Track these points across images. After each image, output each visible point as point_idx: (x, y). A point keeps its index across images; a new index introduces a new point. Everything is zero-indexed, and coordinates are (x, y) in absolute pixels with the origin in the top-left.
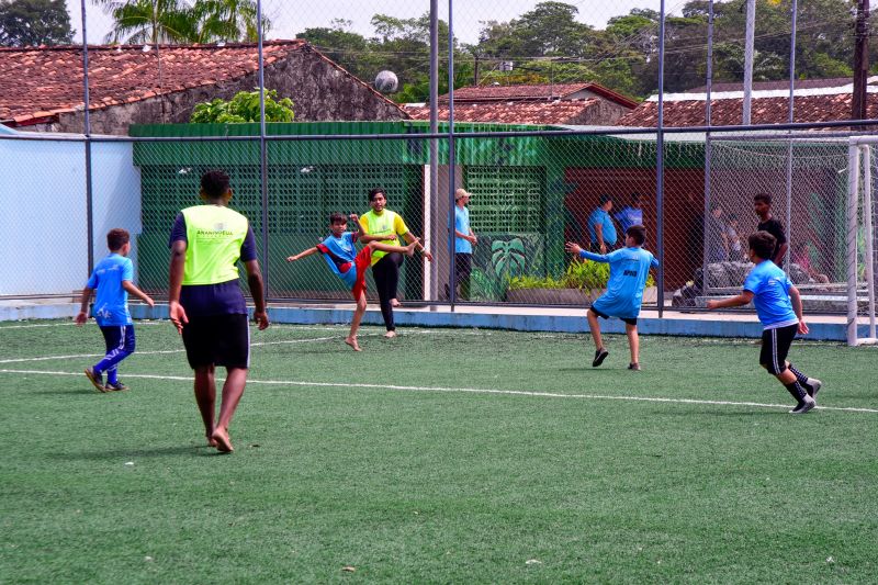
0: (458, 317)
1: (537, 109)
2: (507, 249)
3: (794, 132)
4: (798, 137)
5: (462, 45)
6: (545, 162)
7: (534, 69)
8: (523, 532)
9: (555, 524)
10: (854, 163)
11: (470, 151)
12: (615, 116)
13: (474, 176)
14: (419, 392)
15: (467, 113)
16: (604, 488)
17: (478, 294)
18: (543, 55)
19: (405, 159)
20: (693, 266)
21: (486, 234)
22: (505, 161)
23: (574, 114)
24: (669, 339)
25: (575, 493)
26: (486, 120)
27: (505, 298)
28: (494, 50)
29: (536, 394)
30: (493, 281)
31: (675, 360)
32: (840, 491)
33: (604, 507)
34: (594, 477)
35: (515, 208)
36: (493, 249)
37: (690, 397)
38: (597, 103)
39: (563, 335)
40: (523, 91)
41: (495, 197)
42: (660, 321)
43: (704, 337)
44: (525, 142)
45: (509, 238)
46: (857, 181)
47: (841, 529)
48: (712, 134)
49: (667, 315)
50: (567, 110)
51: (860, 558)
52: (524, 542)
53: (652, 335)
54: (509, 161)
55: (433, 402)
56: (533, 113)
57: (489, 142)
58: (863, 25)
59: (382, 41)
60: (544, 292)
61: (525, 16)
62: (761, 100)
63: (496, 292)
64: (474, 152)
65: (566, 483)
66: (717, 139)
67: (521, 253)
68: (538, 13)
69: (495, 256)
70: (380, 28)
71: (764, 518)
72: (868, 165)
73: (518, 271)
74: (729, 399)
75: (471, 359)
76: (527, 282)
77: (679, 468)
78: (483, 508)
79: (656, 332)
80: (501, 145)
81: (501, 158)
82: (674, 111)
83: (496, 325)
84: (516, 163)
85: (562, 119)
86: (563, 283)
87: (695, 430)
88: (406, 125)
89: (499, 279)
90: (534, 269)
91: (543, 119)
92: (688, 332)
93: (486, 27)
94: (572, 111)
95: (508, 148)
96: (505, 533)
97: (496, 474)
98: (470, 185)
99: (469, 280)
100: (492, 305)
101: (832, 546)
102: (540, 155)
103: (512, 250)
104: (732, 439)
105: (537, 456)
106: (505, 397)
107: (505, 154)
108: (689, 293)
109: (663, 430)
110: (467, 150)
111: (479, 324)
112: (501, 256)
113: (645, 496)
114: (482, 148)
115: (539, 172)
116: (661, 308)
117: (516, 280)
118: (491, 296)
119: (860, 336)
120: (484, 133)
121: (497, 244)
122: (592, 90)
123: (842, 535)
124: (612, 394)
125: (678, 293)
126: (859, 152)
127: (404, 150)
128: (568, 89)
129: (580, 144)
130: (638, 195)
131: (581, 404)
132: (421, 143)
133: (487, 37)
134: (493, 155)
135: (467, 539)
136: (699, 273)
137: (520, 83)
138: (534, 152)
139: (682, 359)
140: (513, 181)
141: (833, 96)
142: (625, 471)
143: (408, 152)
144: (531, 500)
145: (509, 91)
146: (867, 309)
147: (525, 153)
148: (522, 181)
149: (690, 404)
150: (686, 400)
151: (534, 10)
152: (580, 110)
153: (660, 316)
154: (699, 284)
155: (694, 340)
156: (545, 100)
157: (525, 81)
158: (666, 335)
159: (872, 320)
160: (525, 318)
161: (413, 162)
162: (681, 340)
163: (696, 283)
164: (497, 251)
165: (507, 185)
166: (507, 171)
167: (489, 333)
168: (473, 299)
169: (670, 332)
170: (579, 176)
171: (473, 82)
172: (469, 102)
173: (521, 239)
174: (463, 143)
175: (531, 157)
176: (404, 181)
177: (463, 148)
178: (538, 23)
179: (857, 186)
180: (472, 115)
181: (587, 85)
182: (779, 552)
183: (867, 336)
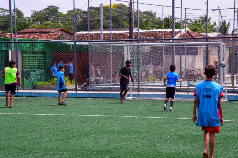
0: (19, 93)
1: (45, 35)
2: (35, 74)
3: (112, 42)
4: (113, 44)
5: (26, 17)
6: (46, 50)
7: (46, 24)
8: (25, 153)
9: (35, 151)
10: (125, 51)
11: (23, 47)
12: (68, 38)
13: (25, 54)
14: (3, 115)
15: (26, 36)
16: (51, 140)
17: (27, 87)
18: (49, 20)
19: (4, 49)
20: (86, 78)
21: (29, 70)
22: (34, 50)
23: (56, 37)
24: (78, 99)
25: (43, 142)
26: (31, 38)
27: (35, 88)
28: (35, 18)
29: (38, 114)
30: (31, 83)
31: (79, 104)
32: (114, 138)
33: (50, 146)
34: (49, 137)
35: (37, 63)
36: (31, 74)
37: (81, 114)
38: (62, 34)
39: (49, 98)
40: (43, 30)
41: (31, 60)
42: (76, 93)
43: (88, 98)
44: (39, 44)
45: (35, 71)
46: (126, 56)
47: (113, 148)
48: (90, 43)
49: (78, 92)
50: (54, 35)
51: (116, 156)
52: (25, 156)
53: (74, 97)
54: (35, 50)
55: (7, 118)
56: (44, 37)
57: (29, 44)
58: (131, 14)
59: (2, 15)
60: (45, 86)
61: (44, 9)
62: (106, 34)
63: (32, 86)
64: (24, 47)
65: (41, 139)
66: (92, 44)
67: (39, 75)
68: (48, 8)
69: (31, 76)
70: (2, 12)
71: (93, 146)
72: (129, 51)
73: (38, 80)
74: (91, 114)
75: (21, 105)
76: (40, 83)
77: (74, 134)
78: (15, 147)
79: (75, 96)
80: (32, 45)
81: (32, 49)
82: (84, 36)
83: (30, 95)
84: (37, 50)
85: (53, 38)
86: (51, 83)
87: (80, 123)
88: (4, 39)
89: (33, 83)
90: (43, 80)
91: (47, 38)
92: (84, 96)
93: (33, 12)
94: (56, 36)
95: (35, 46)
96: (20, 154)
97: (21, 137)
98: (24, 56)
99: (24, 83)
100: (31, 90)
101: (109, 153)
102: (44, 48)
103: (36, 74)
104: (89, 125)
105: (34, 132)
106: (29, 116)
107: (34, 48)
108: (85, 86)
109: (71, 123)
110: (22, 47)
111: (26, 95)
112: (33, 76)
113: (62, 142)
114: (27, 46)
115: (44, 53)
116: (76, 90)
117: (37, 83)
118: (30, 87)
119: (128, 97)
120: (27, 41)
121: (32, 73)
122: (62, 30)
123: (112, 150)
124: (60, 114)
125: (82, 86)
126: (126, 48)
127: (4, 46)
128: (55, 30)
129: (55, 45)
130: (73, 59)
131: (50, 117)
132: (9, 44)
133: (33, 15)
134: (30, 48)
135: (8, 156)
136: (88, 80)
137: (42, 28)
138: (42, 47)
139: (81, 104)
140: (36, 55)
141: (125, 33)
142: (58, 135)
143: (5, 46)
144: (30, 144)
145: (39, 30)
146: (130, 89)
147: (39, 47)
148: (39, 55)
149: (80, 116)
150: (80, 115)
151: (47, 8)
152: (58, 35)
153: (76, 92)
154: (88, 83)
155: (85, 99)
156: (48, 33)
157: (44, 27)
158: (78, 97)
159: (131, 92)
160: (39, 93)
161: (7, 49)
162: (82, 99)
163: (87, 83)
164: (32, 75)
165: (35, 56)
166: (34, 52)
167: (28, 98)
168: (25, 88)
169: (79, 96)
170: (55, 54)
171: (28, 27)
172: (26, 33)
173: (39, 71)
174: (21, 44)
175: (41, 48)
176: (4, 55)
177: (21, 46)
178: (48, 11)
179: (126, 57)
180: (27, 37)
181: (60, 29)
182: (95, 155)
183: (130, 97)
